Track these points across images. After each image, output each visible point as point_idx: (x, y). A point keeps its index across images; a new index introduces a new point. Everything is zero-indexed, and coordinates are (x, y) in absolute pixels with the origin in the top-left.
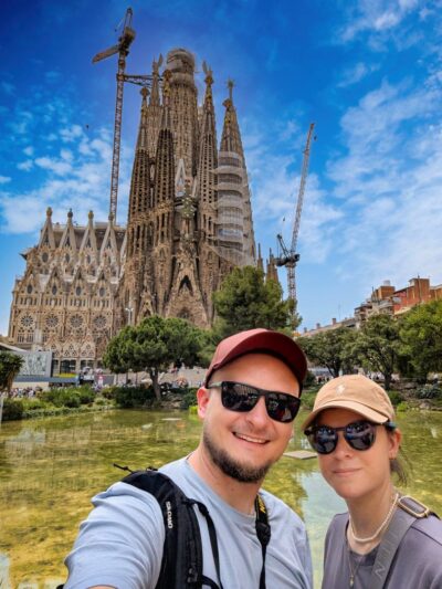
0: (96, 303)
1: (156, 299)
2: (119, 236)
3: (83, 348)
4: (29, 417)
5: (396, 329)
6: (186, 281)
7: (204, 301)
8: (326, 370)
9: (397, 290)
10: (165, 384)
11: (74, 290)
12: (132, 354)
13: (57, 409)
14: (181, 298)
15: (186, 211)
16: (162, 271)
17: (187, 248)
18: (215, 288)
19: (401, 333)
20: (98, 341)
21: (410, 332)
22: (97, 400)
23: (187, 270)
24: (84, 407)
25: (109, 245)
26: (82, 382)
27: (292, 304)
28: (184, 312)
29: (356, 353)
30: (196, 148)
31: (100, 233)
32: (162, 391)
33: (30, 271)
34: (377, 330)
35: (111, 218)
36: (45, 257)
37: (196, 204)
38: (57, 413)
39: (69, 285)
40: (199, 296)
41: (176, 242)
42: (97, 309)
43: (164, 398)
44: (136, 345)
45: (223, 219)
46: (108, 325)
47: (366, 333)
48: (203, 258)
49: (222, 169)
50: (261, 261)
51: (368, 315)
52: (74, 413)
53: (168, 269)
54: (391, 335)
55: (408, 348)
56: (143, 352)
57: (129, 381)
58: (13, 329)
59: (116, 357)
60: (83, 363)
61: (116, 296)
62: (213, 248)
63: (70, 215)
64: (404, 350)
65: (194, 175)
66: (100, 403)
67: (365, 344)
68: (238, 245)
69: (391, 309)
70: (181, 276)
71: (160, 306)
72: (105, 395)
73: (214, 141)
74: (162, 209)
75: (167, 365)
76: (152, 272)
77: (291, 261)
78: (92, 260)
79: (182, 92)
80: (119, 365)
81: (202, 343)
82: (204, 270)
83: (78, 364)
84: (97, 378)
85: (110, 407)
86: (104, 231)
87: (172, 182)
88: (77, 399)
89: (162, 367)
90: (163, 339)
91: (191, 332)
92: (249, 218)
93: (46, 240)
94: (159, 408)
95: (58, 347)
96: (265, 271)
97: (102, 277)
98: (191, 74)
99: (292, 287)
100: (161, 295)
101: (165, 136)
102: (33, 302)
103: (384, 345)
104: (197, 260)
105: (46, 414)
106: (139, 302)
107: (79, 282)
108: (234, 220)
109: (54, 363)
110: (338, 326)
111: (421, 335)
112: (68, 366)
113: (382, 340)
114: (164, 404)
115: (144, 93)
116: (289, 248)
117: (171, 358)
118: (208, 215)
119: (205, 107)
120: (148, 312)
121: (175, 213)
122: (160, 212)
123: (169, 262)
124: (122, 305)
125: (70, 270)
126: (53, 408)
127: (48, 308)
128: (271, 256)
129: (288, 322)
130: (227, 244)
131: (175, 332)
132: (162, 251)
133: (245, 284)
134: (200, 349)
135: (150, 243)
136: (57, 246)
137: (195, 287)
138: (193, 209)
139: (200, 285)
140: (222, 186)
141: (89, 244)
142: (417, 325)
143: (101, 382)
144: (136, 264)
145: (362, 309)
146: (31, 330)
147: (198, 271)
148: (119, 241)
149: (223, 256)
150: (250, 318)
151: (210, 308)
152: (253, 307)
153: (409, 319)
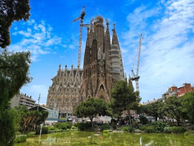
0: (73, 94)
1: (92, 92)
2: (81, 72)
3: (69, 109)
4: (50, 133)
5: (179, 102)
6: (102, 86)
7: (108, 93)
8: (153, 117)
9: (178, 88)
10: (95, 122)
11: (66, 90)
12: (84, 111)
13: (59, 130)
14: (100, 92)
15: (101, 64)
16: (94, 83)
17: (102, 75)
18: (112, 88)
19: (182, 103)
20: (74, 107)
21: (185, 103)
22: (73, 127)
23: (102, 83)
24: (68, 129)
25: (78, 75)
26: (68, 121)
27: (138, 93)
28: (102, 97)
29: (164, 111)
30: (104, 44)
31: (75, 72)
32: (94, 124)
33: (54, 84)
34: (172, 102)
35: (78, 67)
36: (58, 80)
37: (104, 61)
38: (59, 132)
39: (65, 88)
40: (106, 91)
41: (98, 73)
42: (73, 96)
43: (95, 127)
44: (85, 108)
45: (114, 66)
46: (77, 101)
47: (167, 103)
48: (107, 78)
49: (112, 50)
50: (126, 79)
51: (168, 97)
52: (65, 132)
53: (96, 82)
54: (177, 104)
55: (186, 109)
56: (88, 110)
57: (83, 121)
58: (48, 103)
59: (79, 112)
60: (69, 114)
61: (80, 92)
62: (110, 75)
63: (66, 66)
64: (184, 110)
65: (104, 52)
66: (73, 128)
67: (167, 108)
68: (119, 74)
69: (177, 95)
70: (100, 84)
71: (94, 95)
72: (75, 125)
73: (110, 42)
74: (94, 63)
75: (96, 115)
76: (91, 83)
77: (137, 79)
78: (73, 80)
79: (99, 28)
80: (80, 115)
81: (107, 107)
82: (108, 82)
83: (67, 115)
84: (73, 120)
85: (76, 130)
86: (76, 71)
87: (97, 55)
88: (66, 127)
89: (94, 115)
90: (94, 106)
91: (104, 103)
92: (122, 65)
93: (59, 74)
94: (93, 131)
95: (61, 109)
96: (128, 82)
97: (75, 86)
98: (102, 23)
99: (138, 88)
100: (94, 91)
101: (95, 41)
102: (54, 94)
103: (175, 108)
104: (105, 79)
105: (55, 132)
106: (87, 93)
107: (68, 87)
108: (117, 66)
109: (59, 114)
110: (156, 101)
111: (190, 104)
112: (64, 115)
113: (174, 106)
114: (95, 129)
115: (88, 29)
116: (136, 74)
117: (97, 113)
118: (108, 64)
119: (107, 32)
120: (90, 97)
121: (98, 64)
122: (93, 64)
123: (96, 80)
124: (81, 94)
125: (65, 84)
126: (58, 130)
127: (58, 96)
128: (130, 77)
129: (137, 100)
130: (115, 74)
131: (98, 104)
132: (94, 77)
133: (121, 86)
134: (107, 109)
135: (90, 74)
136: (62, 76)
137: (105, 88)
138: (104, 63)
139: (106, 87)
140: (112, 55)
141: (71, 75)
142: (188, 100)
143: (74, 121)
144: (86, 81)
145: (165, 95)
146: (53, 103)
147: (106, 83)
148: (81, 74)
149: (113, 77)
150: (123, 98)
151: (110, 95)
152: (124, 94)
153: (185, 98)
